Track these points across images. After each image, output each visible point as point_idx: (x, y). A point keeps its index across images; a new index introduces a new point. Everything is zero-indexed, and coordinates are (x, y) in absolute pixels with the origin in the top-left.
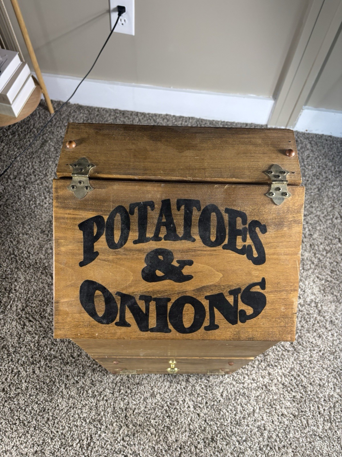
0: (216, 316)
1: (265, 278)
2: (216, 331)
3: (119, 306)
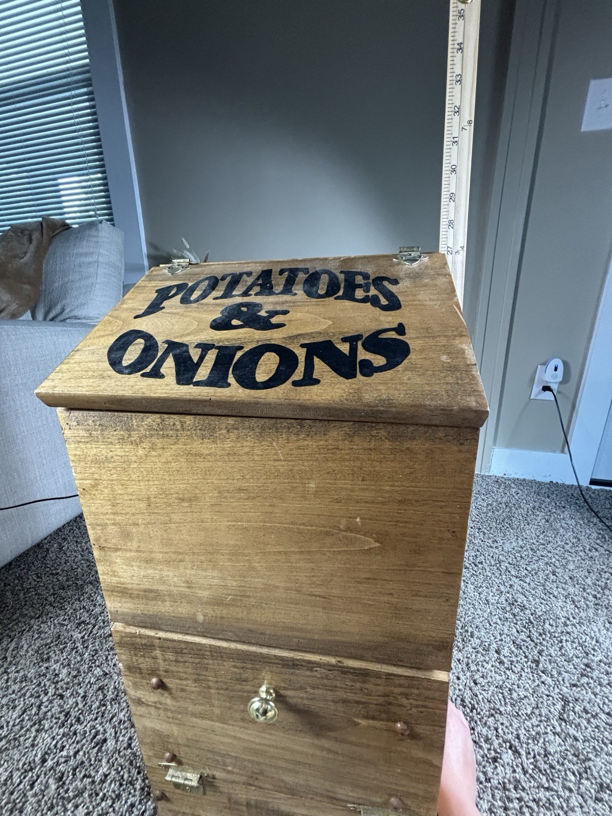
0: (316, 367)
1: (404, 324)
2: (315, 388)
3: (160, 354)
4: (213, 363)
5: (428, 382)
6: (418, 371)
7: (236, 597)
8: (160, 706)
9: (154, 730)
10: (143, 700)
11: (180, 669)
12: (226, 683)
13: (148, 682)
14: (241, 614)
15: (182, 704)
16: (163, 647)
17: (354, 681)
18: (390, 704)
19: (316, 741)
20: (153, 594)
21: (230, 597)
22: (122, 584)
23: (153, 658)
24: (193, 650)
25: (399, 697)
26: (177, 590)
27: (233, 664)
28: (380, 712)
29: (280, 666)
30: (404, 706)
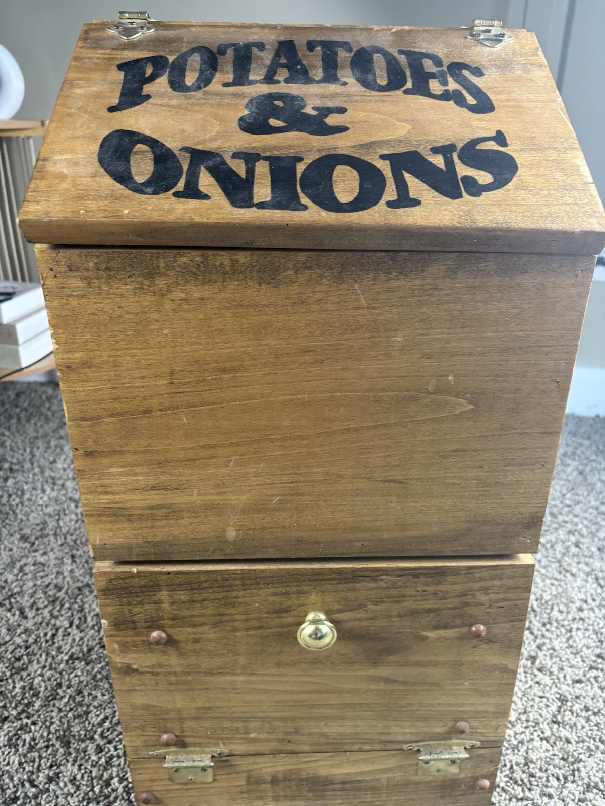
0: (409, 184)
1: (503, 131)
2: (416, 209)
3: (185, 167)
4: (270, 179)
5: (545, 203)
6: (531, 191)
7: (284, 498)
8: (160, 670)
9: (146, 707)
10: (135, 667)
11: (195, 613)
12: (259, 619)
13: (144, 638)
14: (289, 520)
15: (193, 660)
16: (172, 585)
17: (426, 584)
18: (467, 604)
19: (372, 672)
20: (164, 510)
21: (277, 499)
22: (117, 503)
23: (156, 603)
24: (217, 581)
25: (478, 594)
26: (201, 501)
27: (272, 590)
28: (454, 617)
29: (336, 582)
30: (482, 604)
